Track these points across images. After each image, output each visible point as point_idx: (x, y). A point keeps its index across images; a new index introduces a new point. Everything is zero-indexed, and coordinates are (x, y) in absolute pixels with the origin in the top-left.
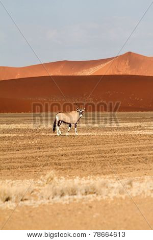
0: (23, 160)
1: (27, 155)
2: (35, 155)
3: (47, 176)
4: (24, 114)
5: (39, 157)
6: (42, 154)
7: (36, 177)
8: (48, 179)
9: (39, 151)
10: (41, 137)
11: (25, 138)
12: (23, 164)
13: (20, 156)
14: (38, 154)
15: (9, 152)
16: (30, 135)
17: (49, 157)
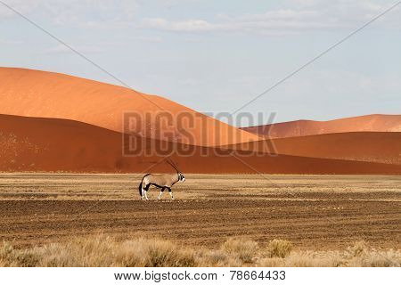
0: (326, 228)
1: (332, 223)
2: (341, 222)
3: (355, 247)
5: (347, 225)
6: (349, 222)
7: (342, 248)
8: (356, 251)
9: (345, 218)
10: (349, 202)
11: (329, 203)
12: (326, 233)
13: (323, 223)
14: (344, 222)
15: (311, 219)
16: (335, 200)
17: (358, 225)
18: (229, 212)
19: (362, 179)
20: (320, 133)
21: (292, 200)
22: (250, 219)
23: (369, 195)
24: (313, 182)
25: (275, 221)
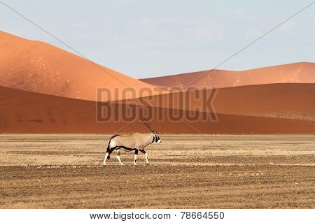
0: (243, 199)
1: (250, 191)
2: (261, 191)
4: (244, 135)
5: (267, 194)
6: (270, 190)
9: (265, 186)
10: (270, 167)
11: (246, 168)
13: (239, 192)
14: (265, 191)
15: (224, 187)
16: (254, 164)
17: (280, 194)
18: (128, 179)
19: (286, 139)
20: (235, 85)
21: (202, 164)
22: (152, 188)
23: (294, 158)
24: (227, 143)
25: (182, 190)
